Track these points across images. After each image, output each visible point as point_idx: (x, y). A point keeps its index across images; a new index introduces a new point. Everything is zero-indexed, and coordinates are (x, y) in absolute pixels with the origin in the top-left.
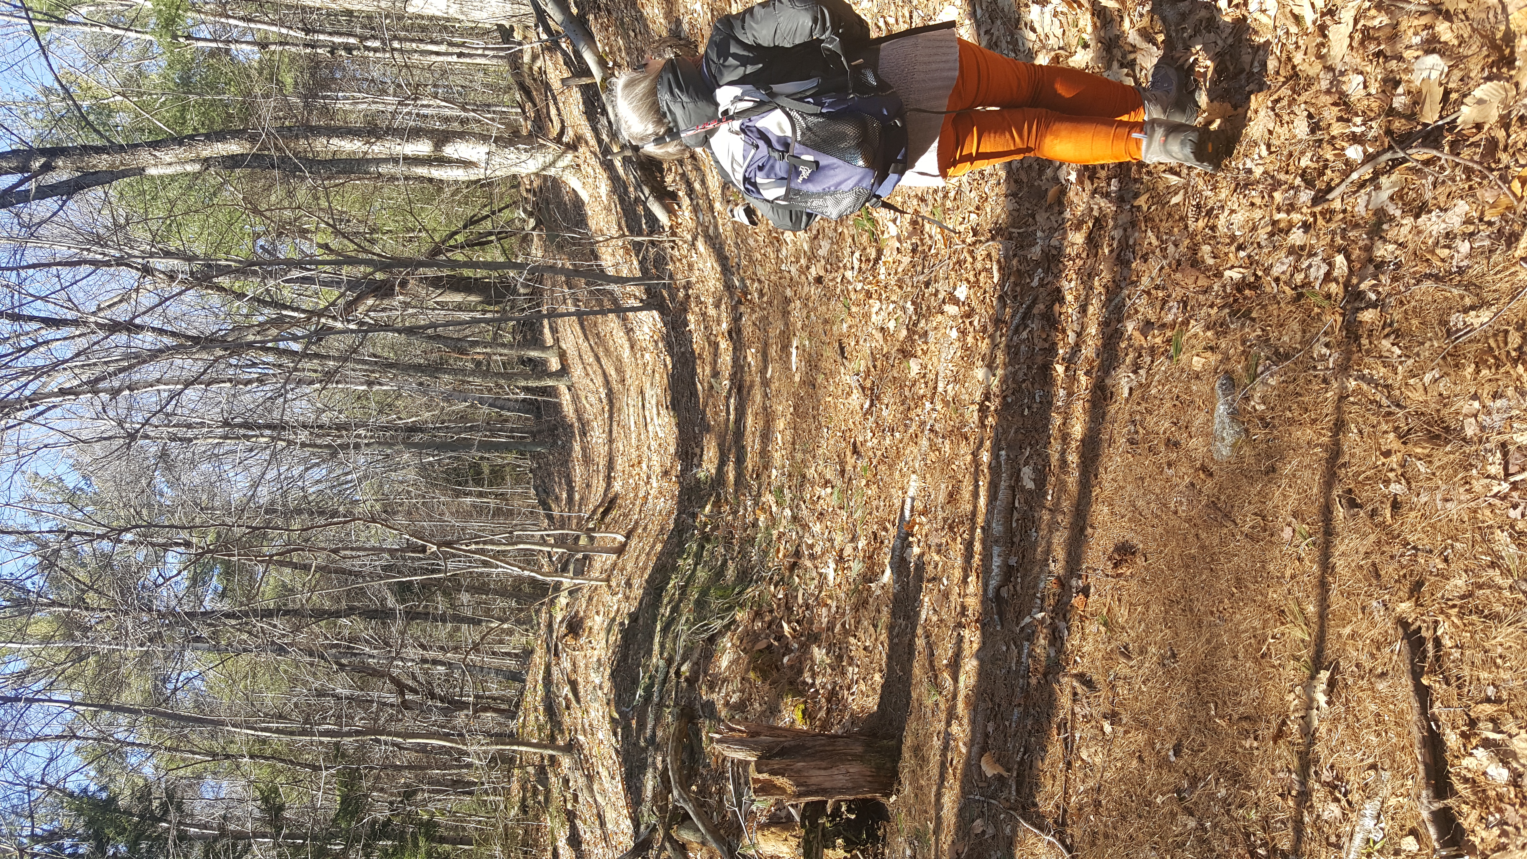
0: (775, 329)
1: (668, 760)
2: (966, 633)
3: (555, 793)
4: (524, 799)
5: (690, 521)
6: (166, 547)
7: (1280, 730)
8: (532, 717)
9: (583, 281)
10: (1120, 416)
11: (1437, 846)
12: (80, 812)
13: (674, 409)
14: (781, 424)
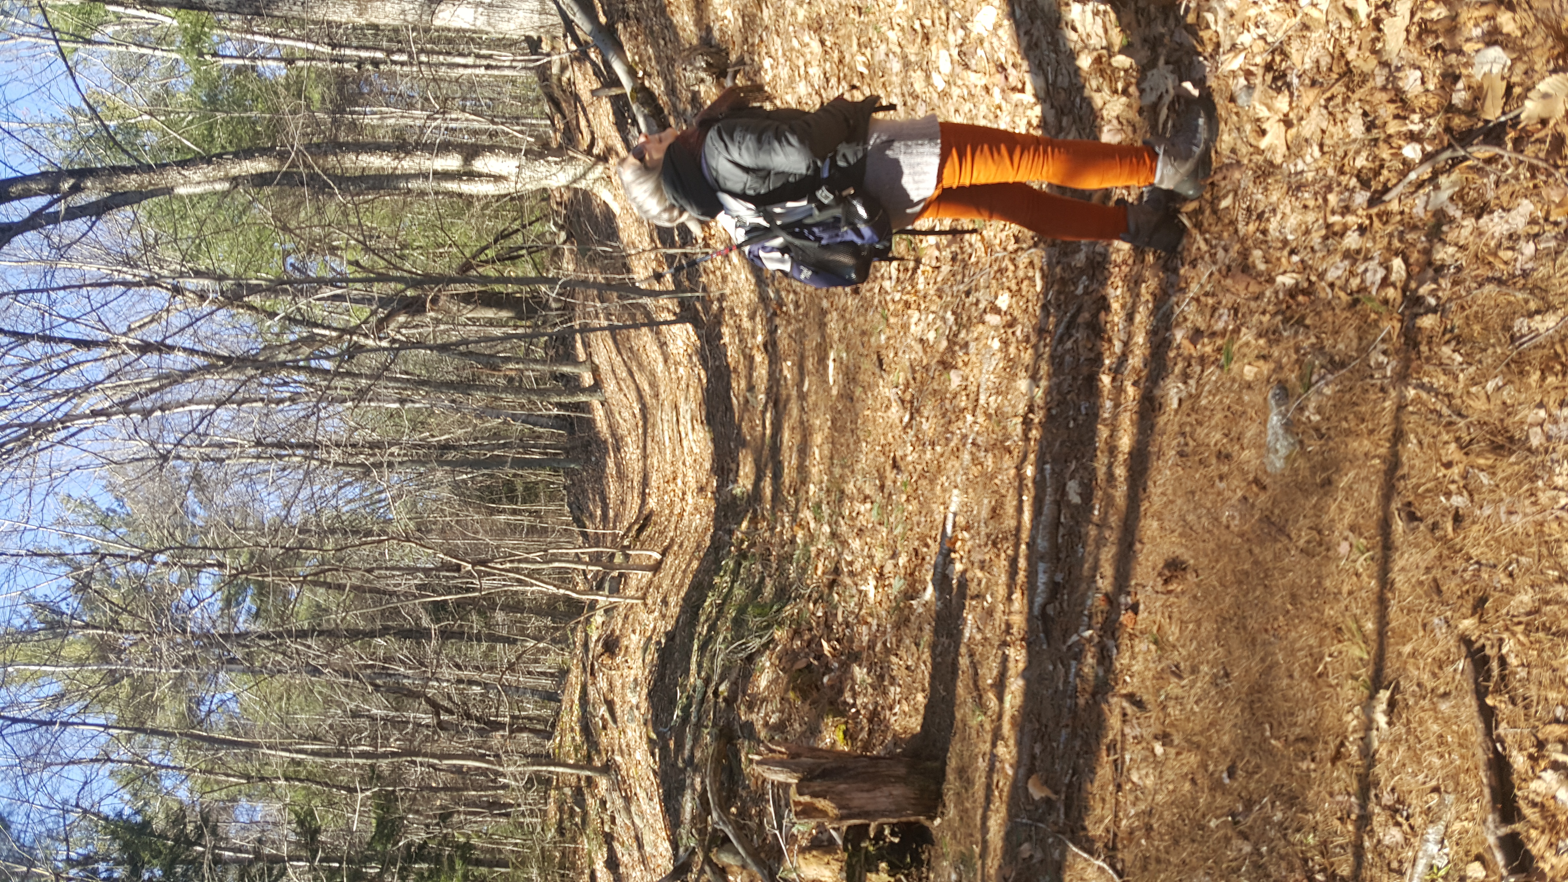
0: (812, 341)
1: (707, 781)
2: (1011, 652)
3: (592, 813)
4: (561, 821)
5: (727, 538)
6: (200, 567)
7: (1338, 752)
8: (568, 738)
9: (615, 294)
10: (1169, 427)
11: (1504, 872)
12: (115, 835)
13: (709, 423)
14: (818, 438)
